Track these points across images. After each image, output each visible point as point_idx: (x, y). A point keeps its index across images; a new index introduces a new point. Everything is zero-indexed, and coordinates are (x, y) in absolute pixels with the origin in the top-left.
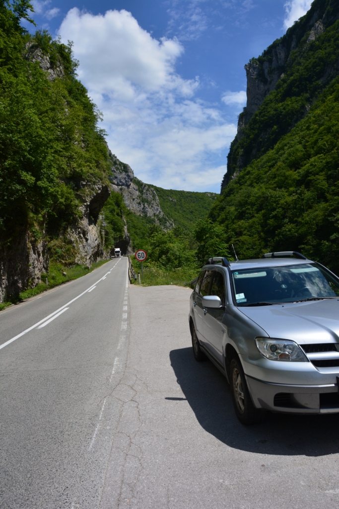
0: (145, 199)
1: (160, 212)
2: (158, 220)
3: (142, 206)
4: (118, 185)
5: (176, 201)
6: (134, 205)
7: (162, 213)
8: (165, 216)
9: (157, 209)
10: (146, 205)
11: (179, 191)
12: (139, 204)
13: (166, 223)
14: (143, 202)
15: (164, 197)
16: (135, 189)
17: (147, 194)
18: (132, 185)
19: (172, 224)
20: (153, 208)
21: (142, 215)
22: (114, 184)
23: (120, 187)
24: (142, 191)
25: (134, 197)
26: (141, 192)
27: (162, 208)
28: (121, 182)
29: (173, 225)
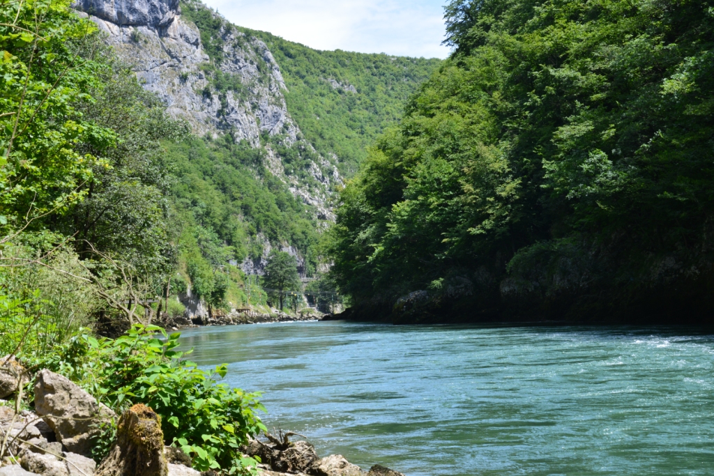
0: (227, 77)
1: (286, 127)
2: (279, 154)
3: (217, 104)
4: (121, 22)
5: (354, 91)
6: (187, 100)
7: (293, 132)
8: (303, 141)
9: (276, 117)
10: (231, 98)
11: (367, 58)
12: (206, 94)
13: (308, 166)
14: (218, 87)
15: (309, 78)
16: (187, 40)
17: (237, 62)
18: (179, 25)
19: (331, 173)
20: (258, 112)
21: (215, 136)
22: (106, 17)
23: (130, 30)
24: (219, 49)
25: (184, 71)
26: (215, 52)
27: (298, 111)
28: (133, 10)
29: (336, 174)
